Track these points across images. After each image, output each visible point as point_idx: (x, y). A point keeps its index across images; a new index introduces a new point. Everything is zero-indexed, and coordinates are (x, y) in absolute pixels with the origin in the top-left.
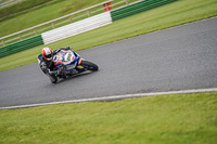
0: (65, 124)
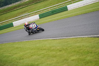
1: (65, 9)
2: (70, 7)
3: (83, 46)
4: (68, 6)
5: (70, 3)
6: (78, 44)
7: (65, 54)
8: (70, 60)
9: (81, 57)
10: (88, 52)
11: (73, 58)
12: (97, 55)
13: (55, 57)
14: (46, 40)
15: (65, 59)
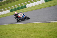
0: (34, 28)
1: (25, 7)
2: (28, 6)
3: (38, 28)
4: (27, 5)
5: (28, 3)
6: (35, 27)
7: (27, 33)
8: (30, 36)
9: (37, 35)
10: (41, 32)
11: (32, 35)
12: (47, 33)
13: (21, 34)
14: (15, 25)
15: (28, 36)
